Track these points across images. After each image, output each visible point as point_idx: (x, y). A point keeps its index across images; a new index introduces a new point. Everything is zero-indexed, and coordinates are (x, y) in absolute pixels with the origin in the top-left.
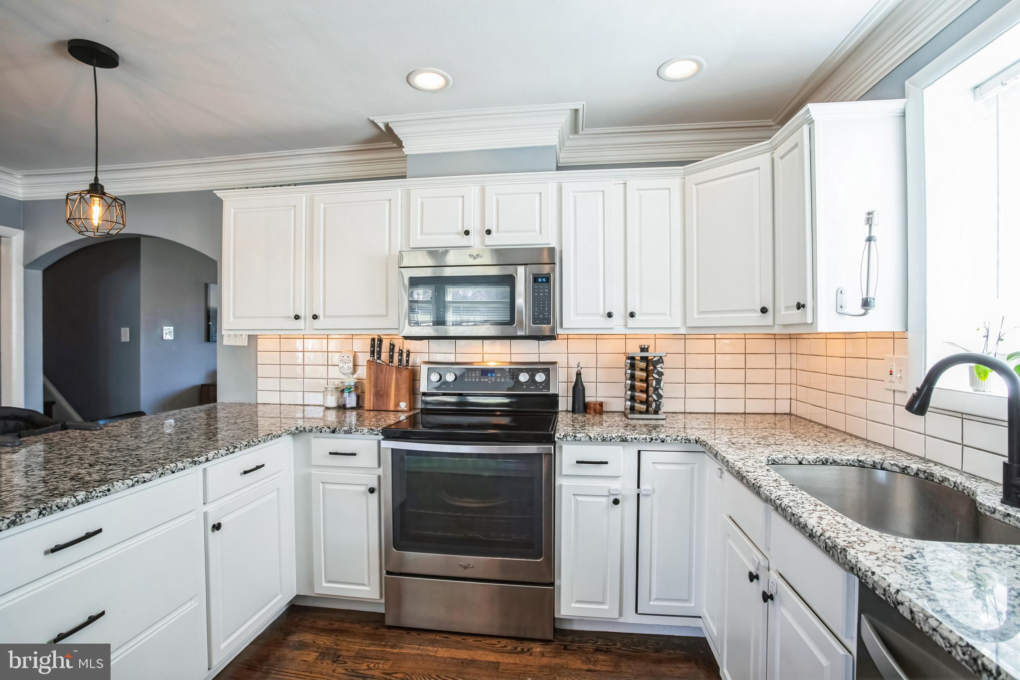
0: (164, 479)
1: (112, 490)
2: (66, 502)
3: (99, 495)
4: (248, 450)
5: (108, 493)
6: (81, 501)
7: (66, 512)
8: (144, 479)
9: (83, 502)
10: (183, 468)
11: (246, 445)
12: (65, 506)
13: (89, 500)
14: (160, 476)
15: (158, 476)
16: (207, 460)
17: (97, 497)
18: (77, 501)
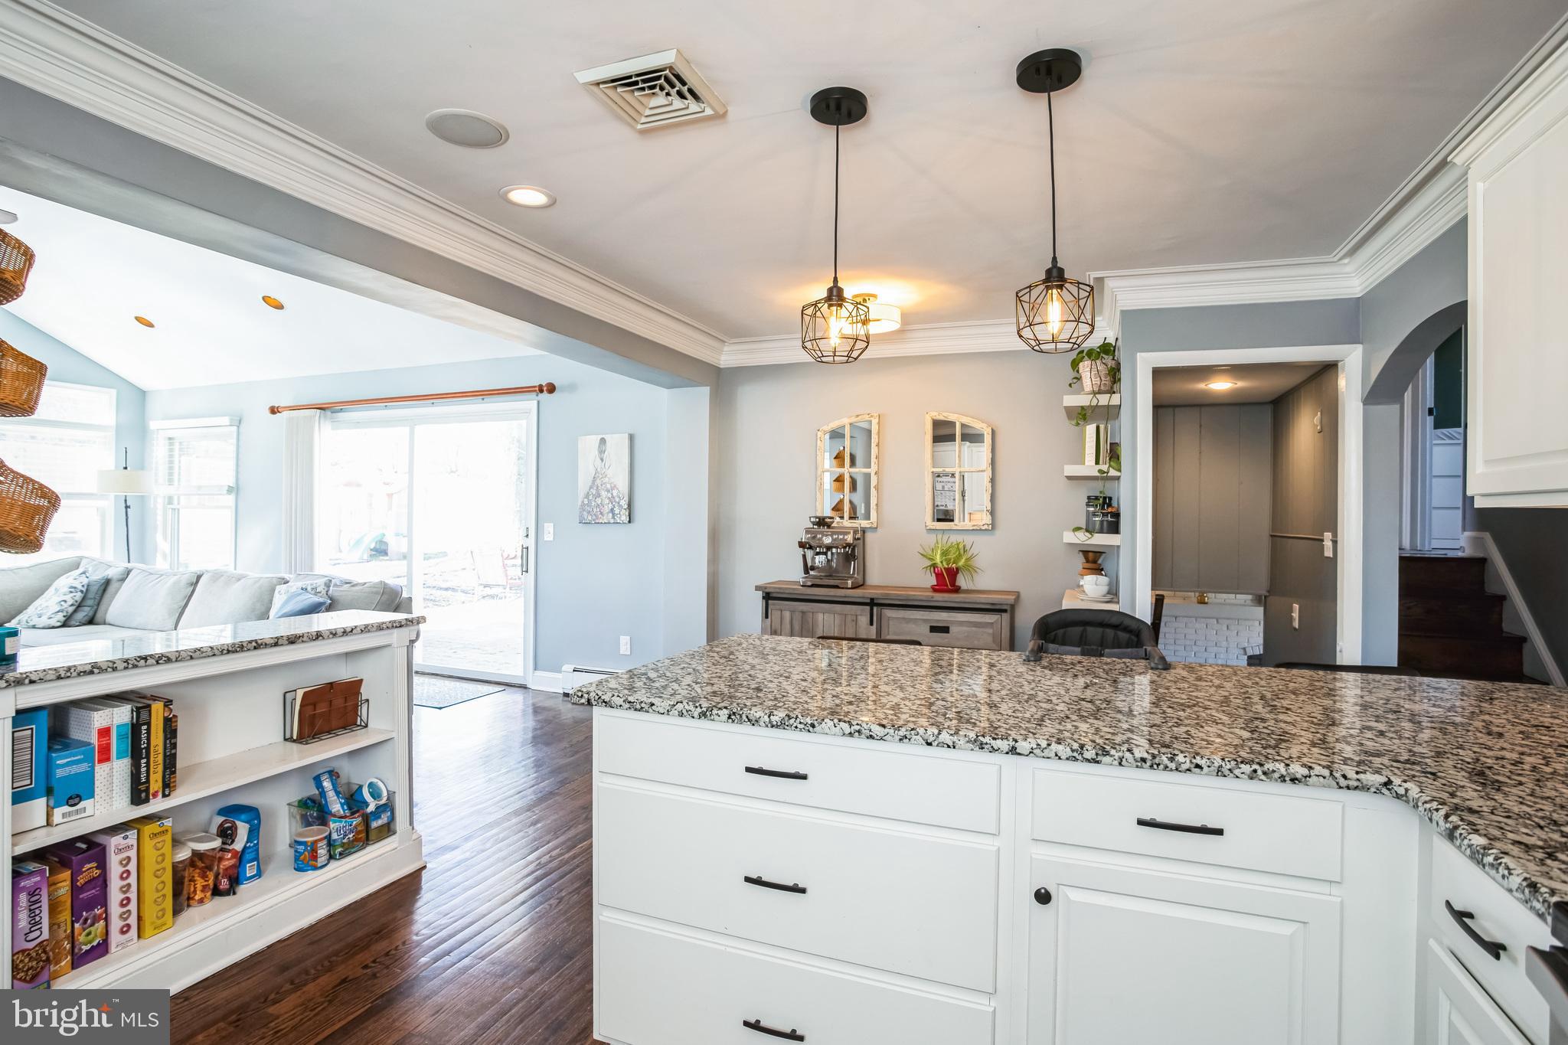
0: (905, 747)
1: (818, 728)
2: (758, 717)
3: (799, 726)
4: (1146, 774)
5: (811, 729)
6: (775, 723)
7: (755, 730)
8: (871, 733)
9: (777, 726)
10: (951, 744)
11: (1144, 760)
12: (756, 721)
13: (786, 727)
14: (900, 740)
15: (898, 738)
16: (1013, 751)
17: (796, 727)
18: (770, 722)
